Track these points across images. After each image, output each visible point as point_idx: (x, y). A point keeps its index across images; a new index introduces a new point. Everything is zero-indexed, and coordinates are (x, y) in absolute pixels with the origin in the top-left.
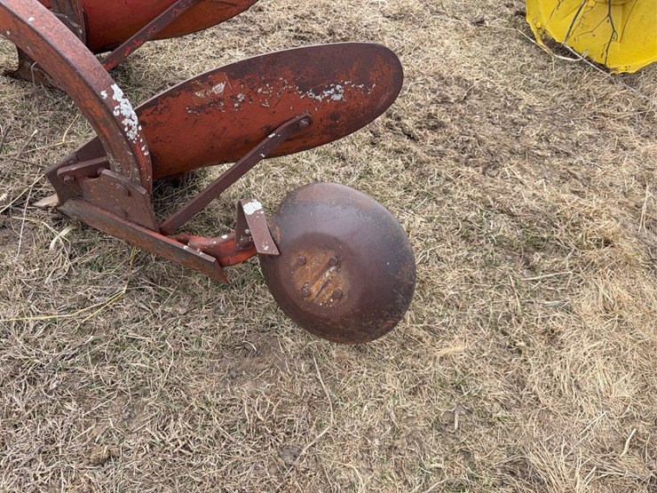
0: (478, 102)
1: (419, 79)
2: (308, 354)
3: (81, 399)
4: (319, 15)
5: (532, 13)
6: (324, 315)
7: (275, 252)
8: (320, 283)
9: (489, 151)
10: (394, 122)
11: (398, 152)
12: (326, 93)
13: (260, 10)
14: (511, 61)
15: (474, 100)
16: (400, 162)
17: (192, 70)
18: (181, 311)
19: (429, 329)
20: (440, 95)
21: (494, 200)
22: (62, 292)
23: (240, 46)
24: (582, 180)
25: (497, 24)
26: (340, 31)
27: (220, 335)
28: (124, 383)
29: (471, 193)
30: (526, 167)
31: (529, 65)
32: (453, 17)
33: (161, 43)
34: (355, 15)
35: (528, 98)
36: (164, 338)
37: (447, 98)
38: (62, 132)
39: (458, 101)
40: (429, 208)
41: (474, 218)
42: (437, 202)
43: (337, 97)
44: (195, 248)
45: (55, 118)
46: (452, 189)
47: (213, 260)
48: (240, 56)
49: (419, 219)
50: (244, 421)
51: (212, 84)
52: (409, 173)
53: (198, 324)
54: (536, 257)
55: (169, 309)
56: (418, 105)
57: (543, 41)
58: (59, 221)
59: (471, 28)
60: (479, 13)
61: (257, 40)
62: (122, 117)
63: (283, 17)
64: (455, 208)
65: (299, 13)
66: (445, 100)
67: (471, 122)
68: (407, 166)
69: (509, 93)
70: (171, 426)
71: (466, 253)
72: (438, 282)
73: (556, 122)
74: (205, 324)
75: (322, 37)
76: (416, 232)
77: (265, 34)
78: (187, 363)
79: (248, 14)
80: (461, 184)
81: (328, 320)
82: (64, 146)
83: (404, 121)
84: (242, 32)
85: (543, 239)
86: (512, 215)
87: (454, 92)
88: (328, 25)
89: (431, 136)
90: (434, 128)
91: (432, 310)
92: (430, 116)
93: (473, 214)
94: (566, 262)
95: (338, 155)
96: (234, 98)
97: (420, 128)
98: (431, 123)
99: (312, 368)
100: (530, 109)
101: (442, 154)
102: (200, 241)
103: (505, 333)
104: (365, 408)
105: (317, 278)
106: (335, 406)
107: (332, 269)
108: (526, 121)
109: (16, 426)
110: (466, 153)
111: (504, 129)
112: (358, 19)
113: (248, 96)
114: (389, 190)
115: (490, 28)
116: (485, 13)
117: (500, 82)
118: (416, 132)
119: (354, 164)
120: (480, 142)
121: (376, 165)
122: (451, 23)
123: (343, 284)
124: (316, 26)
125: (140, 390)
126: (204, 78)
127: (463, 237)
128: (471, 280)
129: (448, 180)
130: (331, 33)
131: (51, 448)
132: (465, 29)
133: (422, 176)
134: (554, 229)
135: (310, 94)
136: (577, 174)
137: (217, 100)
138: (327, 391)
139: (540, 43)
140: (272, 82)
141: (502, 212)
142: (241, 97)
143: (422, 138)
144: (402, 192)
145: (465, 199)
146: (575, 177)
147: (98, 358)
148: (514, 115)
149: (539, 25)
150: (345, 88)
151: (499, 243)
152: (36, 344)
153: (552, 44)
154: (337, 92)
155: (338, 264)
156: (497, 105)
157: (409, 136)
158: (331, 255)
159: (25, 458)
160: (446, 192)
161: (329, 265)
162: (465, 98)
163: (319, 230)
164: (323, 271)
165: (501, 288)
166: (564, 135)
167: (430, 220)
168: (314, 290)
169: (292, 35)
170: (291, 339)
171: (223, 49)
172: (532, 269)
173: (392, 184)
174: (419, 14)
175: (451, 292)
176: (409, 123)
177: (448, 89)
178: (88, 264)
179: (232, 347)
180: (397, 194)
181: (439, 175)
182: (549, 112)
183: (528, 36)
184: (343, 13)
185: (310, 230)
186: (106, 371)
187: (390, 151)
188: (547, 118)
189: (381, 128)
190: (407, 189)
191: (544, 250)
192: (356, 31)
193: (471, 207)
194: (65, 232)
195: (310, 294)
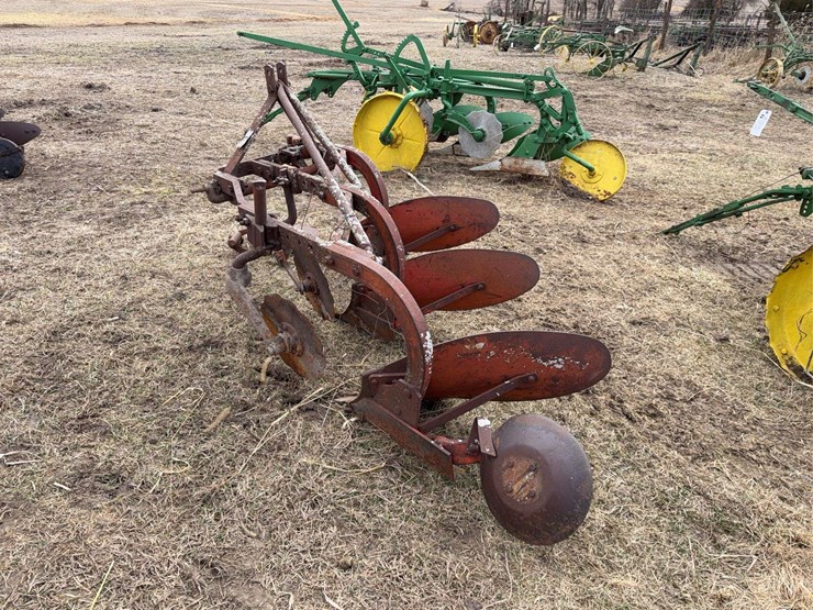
0: (704, 406)
1: (649, 376)
2: (502, 549)
3: (340, 526)
4: (569, 311)
5: (776, 340)
6: (519, 510)
7: (493, 454)
8: (520, 483)
9: (700, 445)
10: (615, 403)
11: (613, 425)
12: (551, 362)
13: (520, 301)
14: (748, 377)
15: (700, 403)
16: (613, 433)
17: (458, 334)
18: (417, 491)
19: (608, 563)
20: (666, 392)
21: (693, 482)
22: (341, 458)
23: (497, 324)
24: (793, 490)
25: (743, 344)
26: (584, 326)
27: (440, 516)
28: (369, 525)
29: (673, 472)
30: (738, 467)
31: (766, 384)
32: (697, 331)
33: (439, 313)
34: (599, 316)
35: (756, 412)
36: (401, 505)
37: (673, 395)
38: (361, 359)
39: (684, 400)
40: (632, 474)
41: (672, 493)
42: (640, 472)
43: (559, 367)
44: (439, 444)
45: (357, 349)
46: (656, 465)
47: (449, 454)
48: (495, 330)
49: (619, 481)
50: (445, 576)
51: (476, 342)
52: (620, 444)
53: (425, 503)
54: (724, 539)
55: (408, 487)
56: (643, 395)
57: (789, 366)
58: (349, 414)
59: (713, 343)
60: (725, 332)
61: (512, 322)
62: (426, 348)
63: (537, 308)
64: (655, 480)
65: (551, 308)
66: (670, 397)
67: (691, 419)
68: (619, 438)
69: (738, 404)
70: (394, 562)
71: (656, 516)
72: (625, 530)
73: (783, 438)
74: (430, 505)
75: (567, 328)
76: (615, 489)
77: (520, 318)
78: (413, 526)
79: (509, 302)
80: (665, 463)
81: (521, 515)
82: (361, 367)
83: (625, 404)
84: (500, 315)
85: (733, 524)
86: (707, 498)
87: (681, 392)
88: (574, 320)
89: (649, 421)
90: (653, 416)
91: (614, 550)
92: (651, 406)
93: (672, 489)
94: (752, 549)
95: (560, 416)
96: (488, 353)
97: (639, 413)
98: (651, 411)
99: (503, 559)
100: (757, 421)
101: (656, 438)
102: (443, 439)
103: (675, 586)
104: (538, 598)
105: (519, 479)
106: (515, 590)
107: (531, 473)
108: (749, 429)
109: (298, 529)
110: (679, 441)
111: (724, 432)
112: (602, 320)
113: (497, 354)
114: (599, 453)
115: (734, 346)
116: (733, 333)
117: (731, 393)
118: (635, 415)
119: (571, 425)
120: (695, 436)
121: (591, 431)
122: (694, 336)
123: (537, 488)
124: (563, 320)
125: (378, 534)
126: (472, 338)
127: (657, 505)
128: (655, 538)
129: (654, 457)
130: (576, 326)
131: (317, 548)
132: (707, 343)
133: (630, 448)
134: (747, 519)
135: (539, 360)
136: (790, 484)
137: (478, 352)
138: (511, 577)
139: (785, 367)
140: (514, 347)
141: (699, 494)
142: (492, 353)
143: (640, 421)
144: (611, 457)
145: (667, 475)
146: (786, 486)
147: (357, 504)
148: (739, 424)
149: (784, 351)
150: (566, 361)
151: (690, 517)
152: (320, 483)
153: (798, 370)
154: (559, 363)
155: (535, 470)
156: (721, 411)
157: (627, 416)
158: (532, 462)
159: (300, 549)
160: (649, 465)
161: (529, 470)
162: (692, 400)
163: (526, 444)
164: (525, 474)
165: (683, 551)
166: (788, 450)
167: (630, 484)
168: (515, 488)
169: (542, 322)
170: (491, 534)
171: (484, 324)
172: (718, 547)
173: (602, 449)
174: (664, 324)
175: (634, 542)
176: (630, 407)
177: (676, 388)
178: (362, 445)
179: (446, 527)
180: (605, 457)
181: (646, 451)
182: (778, 428)
183: (772, 360)
184: (591, 313)
185: (521, 443)
186: (359, 514)
187: (606, 422)
188: (773, 432)
189: (603, 405)
190: (616, 456)
191: (733, 535)
192: (599, 329)
193: (670, 484)
194: (353, 419)
195: (512, 491)
